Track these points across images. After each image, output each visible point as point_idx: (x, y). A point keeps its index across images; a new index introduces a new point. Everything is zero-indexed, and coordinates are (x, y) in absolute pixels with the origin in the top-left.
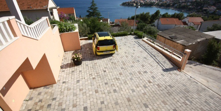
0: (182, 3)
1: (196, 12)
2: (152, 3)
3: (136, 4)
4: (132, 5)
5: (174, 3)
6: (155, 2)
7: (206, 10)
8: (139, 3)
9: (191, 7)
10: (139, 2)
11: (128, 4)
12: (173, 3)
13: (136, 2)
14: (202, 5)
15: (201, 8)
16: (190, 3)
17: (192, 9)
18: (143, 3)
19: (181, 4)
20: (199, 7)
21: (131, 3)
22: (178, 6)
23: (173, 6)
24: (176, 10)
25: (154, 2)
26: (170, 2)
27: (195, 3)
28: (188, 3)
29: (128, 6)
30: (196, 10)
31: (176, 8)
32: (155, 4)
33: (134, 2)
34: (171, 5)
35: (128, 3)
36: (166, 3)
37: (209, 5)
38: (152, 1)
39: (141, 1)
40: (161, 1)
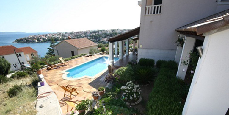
2: (57, 38)
3: (37, 40)
6: (60, 37)
7: (103, 41)
8: (41, 39)
11: (26, 40)
13: (36, 38)
14: (99, 38)
15: (99, 40)
18: (47, 39)
20: (98, 40)
25: (57, 37)
26: (73, 36)
29: (26, 42)
32: (60, 39)
37: (103, 37)
38: (55, 36)
39: (43, 37)
40: (65, 36)
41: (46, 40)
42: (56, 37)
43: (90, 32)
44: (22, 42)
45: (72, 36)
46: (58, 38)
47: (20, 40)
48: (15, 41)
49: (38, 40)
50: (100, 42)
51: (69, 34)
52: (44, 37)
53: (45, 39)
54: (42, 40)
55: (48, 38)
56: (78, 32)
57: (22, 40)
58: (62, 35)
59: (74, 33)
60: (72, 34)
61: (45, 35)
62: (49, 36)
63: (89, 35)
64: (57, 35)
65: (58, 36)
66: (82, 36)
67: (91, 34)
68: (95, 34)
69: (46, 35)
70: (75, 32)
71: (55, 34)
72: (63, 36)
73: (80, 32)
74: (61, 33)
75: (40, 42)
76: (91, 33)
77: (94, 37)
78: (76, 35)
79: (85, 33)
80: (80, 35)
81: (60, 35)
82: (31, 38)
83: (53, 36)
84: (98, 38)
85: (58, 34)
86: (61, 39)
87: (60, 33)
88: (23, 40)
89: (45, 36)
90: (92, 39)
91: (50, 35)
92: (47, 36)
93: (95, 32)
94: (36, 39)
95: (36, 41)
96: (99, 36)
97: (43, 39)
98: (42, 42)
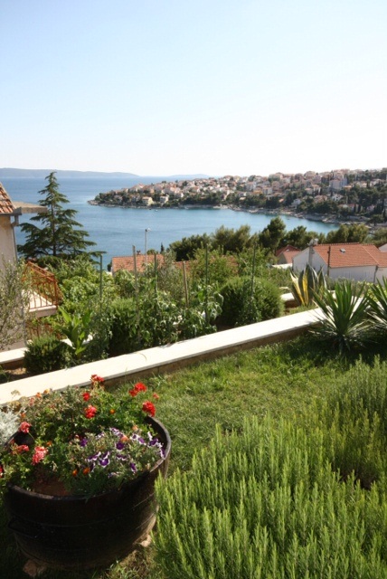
0: (312, 195)
1: (368, 223)
2: (214, 195)
3: (153, 199)
4: (140, 204)
5: (290, 195)
6: (225, 193)
8: (164, 195)
9: (345, 206)
10: (163, 192)
11: (121, 198)
12: (285, 194)
13: (152, 191)
14: (379, 201)
16: (341, 196)
17: (352, 213)
18: (182, 195)
19: (311, 197)
20: (372, 207)
21: (133, 196)
22: (302, 203)
23: (288, 203)
24: (301, 218)
25: (219, 192)
26: (274, 191)
27: (353, 194)
28: (332, 195)
29: (121, 204)
30: (366, 216)
31: (299, 210)
32: (225, 197)
33: (146, 192)
34: (281, 200)
35: (122, 194)
36: (262, 196)
38: (211, 188)
39: (172, 189)
40: (245, 189)
41: (180, 201)
42: (215, 192)
43: (346, 175)
44: (112, 204)
45: (270, 190)
46: (217, 196)
47: (108, 195)
48: (96, 199)
49: (156, 197)
50: (381, 216)
51: (262, 182)
52: (176, 191)
53: (178, 196)
54: (167, 199)
55: (186, 194)
56: (298, 177)
57: (113, 198)
58: (239, 184)
59: (281, 177)
60: (274, 182)
61: (180, 184)
62: (193, 186)
63: (338, 188)
64: (219, 186)
65: (221, 190)
66: (308, 189)
67: (348, 183)
68: (365, 185)
69: (185, 184)
70: (284, 176)
71: (216, 181)
72: (238, 188)
73: (309, 175)
74: (237, 177)
75: (158, 205)
76: (350, 178)
77: (356, 199)
78: (288, 187)
79: (323, 179)
80: (302, 186)
81: (229, 184)
82: (139, 192)
83: (205, 189)
84: (374, 202)
85: (225, 182)
86: (228, 199)
87: (232, 179)
88: (116, 196)
89: (182, 188)
90: (349, 203)
91: (196, 184)
92: (186, 188)
93: (367, 176)
94: (150, 196)
95: (150, 201)
96: (379, 193)
97: (172, 197)
98: (166, 206)
